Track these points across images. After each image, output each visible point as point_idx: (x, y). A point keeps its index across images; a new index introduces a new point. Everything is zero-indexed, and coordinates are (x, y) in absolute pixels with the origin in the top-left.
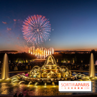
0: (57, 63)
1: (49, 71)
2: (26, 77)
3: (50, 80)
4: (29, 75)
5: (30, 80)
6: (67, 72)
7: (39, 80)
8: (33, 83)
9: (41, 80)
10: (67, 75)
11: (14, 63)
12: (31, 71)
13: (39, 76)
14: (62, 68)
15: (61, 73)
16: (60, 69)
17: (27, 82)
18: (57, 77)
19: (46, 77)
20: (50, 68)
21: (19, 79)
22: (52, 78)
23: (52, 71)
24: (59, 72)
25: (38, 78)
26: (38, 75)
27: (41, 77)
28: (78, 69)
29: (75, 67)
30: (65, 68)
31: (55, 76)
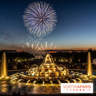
0: (55, 62)
1: (47, 70)
2: (24, 76)
3: (48, 79)
4: (27, 73)
5: (29, 78)
6: (65, 71)
7: (37, 78)
8: (32, 82)
9: (39, 79)
10: (65, 74)
11: (13, 62)
12: (30, 70)
13: (37, 75)
14: (60, 66)
15: (59, 71)
16: (58, 68)
17: (25, 81)
18: (55, 76)
19: (44, 76)
20: (48, 67)
21: (18, 78)
22: (50, 76)
23: (50, 69)
24: (57, 70)
25: (36, 77)
26: (36, 73)
27: (40, 76)
28: (75, 67)
29: (73, 66)
30: (63, 67)
31: (53, 75)
